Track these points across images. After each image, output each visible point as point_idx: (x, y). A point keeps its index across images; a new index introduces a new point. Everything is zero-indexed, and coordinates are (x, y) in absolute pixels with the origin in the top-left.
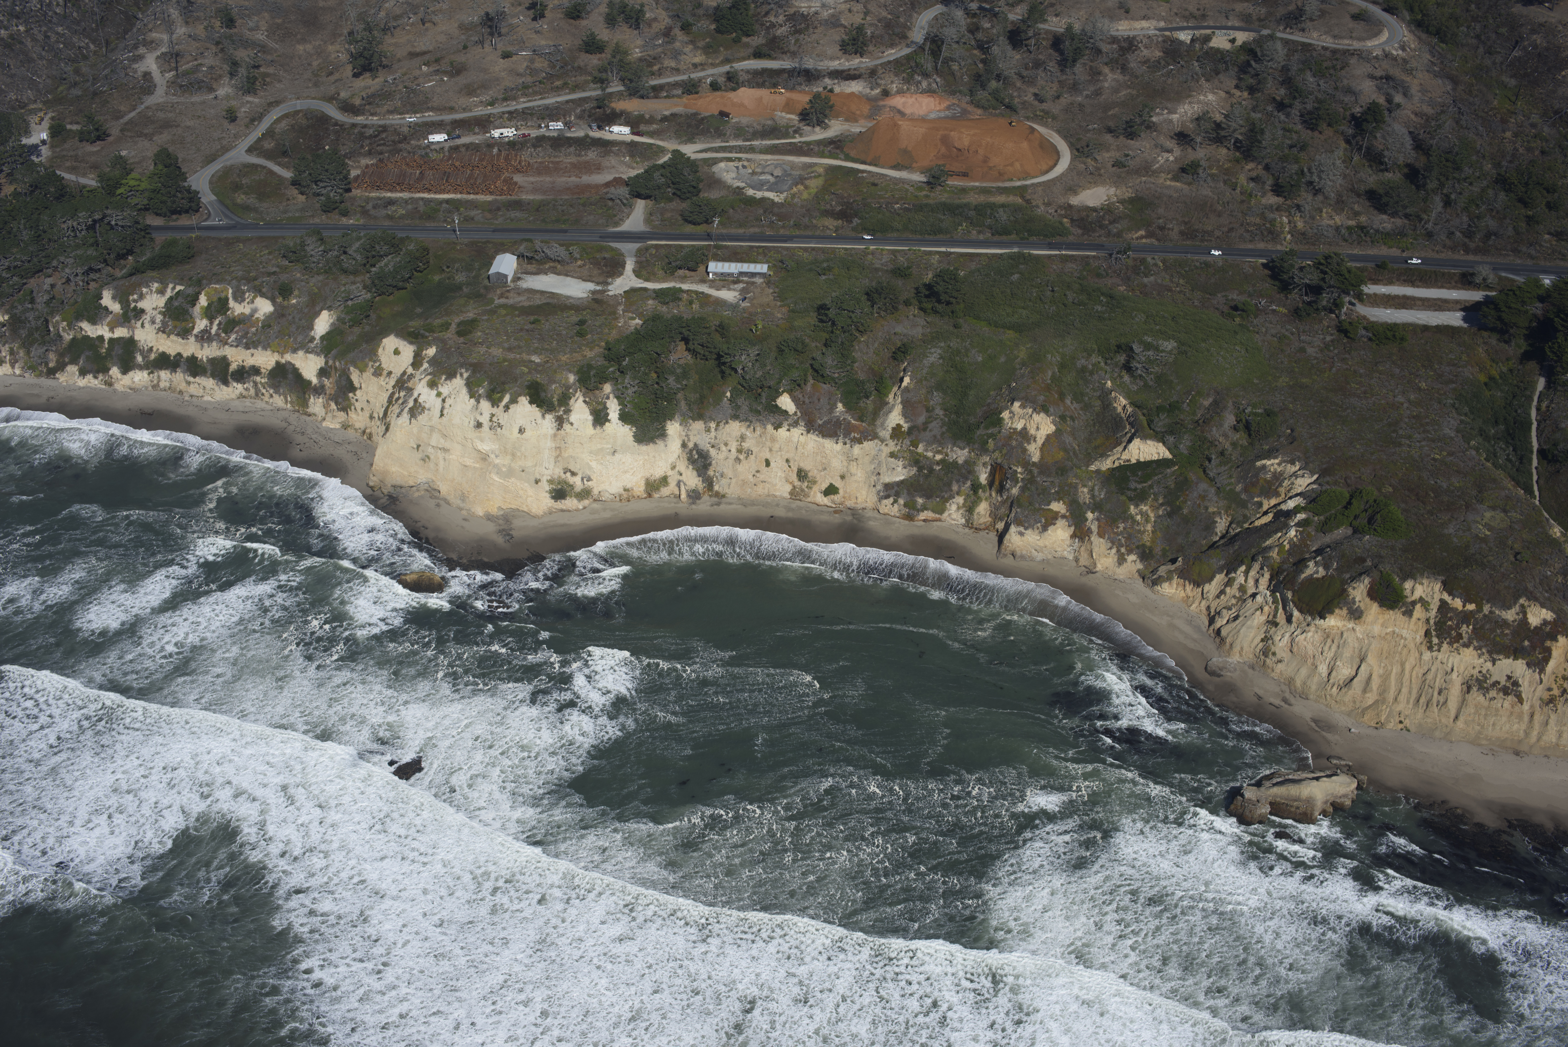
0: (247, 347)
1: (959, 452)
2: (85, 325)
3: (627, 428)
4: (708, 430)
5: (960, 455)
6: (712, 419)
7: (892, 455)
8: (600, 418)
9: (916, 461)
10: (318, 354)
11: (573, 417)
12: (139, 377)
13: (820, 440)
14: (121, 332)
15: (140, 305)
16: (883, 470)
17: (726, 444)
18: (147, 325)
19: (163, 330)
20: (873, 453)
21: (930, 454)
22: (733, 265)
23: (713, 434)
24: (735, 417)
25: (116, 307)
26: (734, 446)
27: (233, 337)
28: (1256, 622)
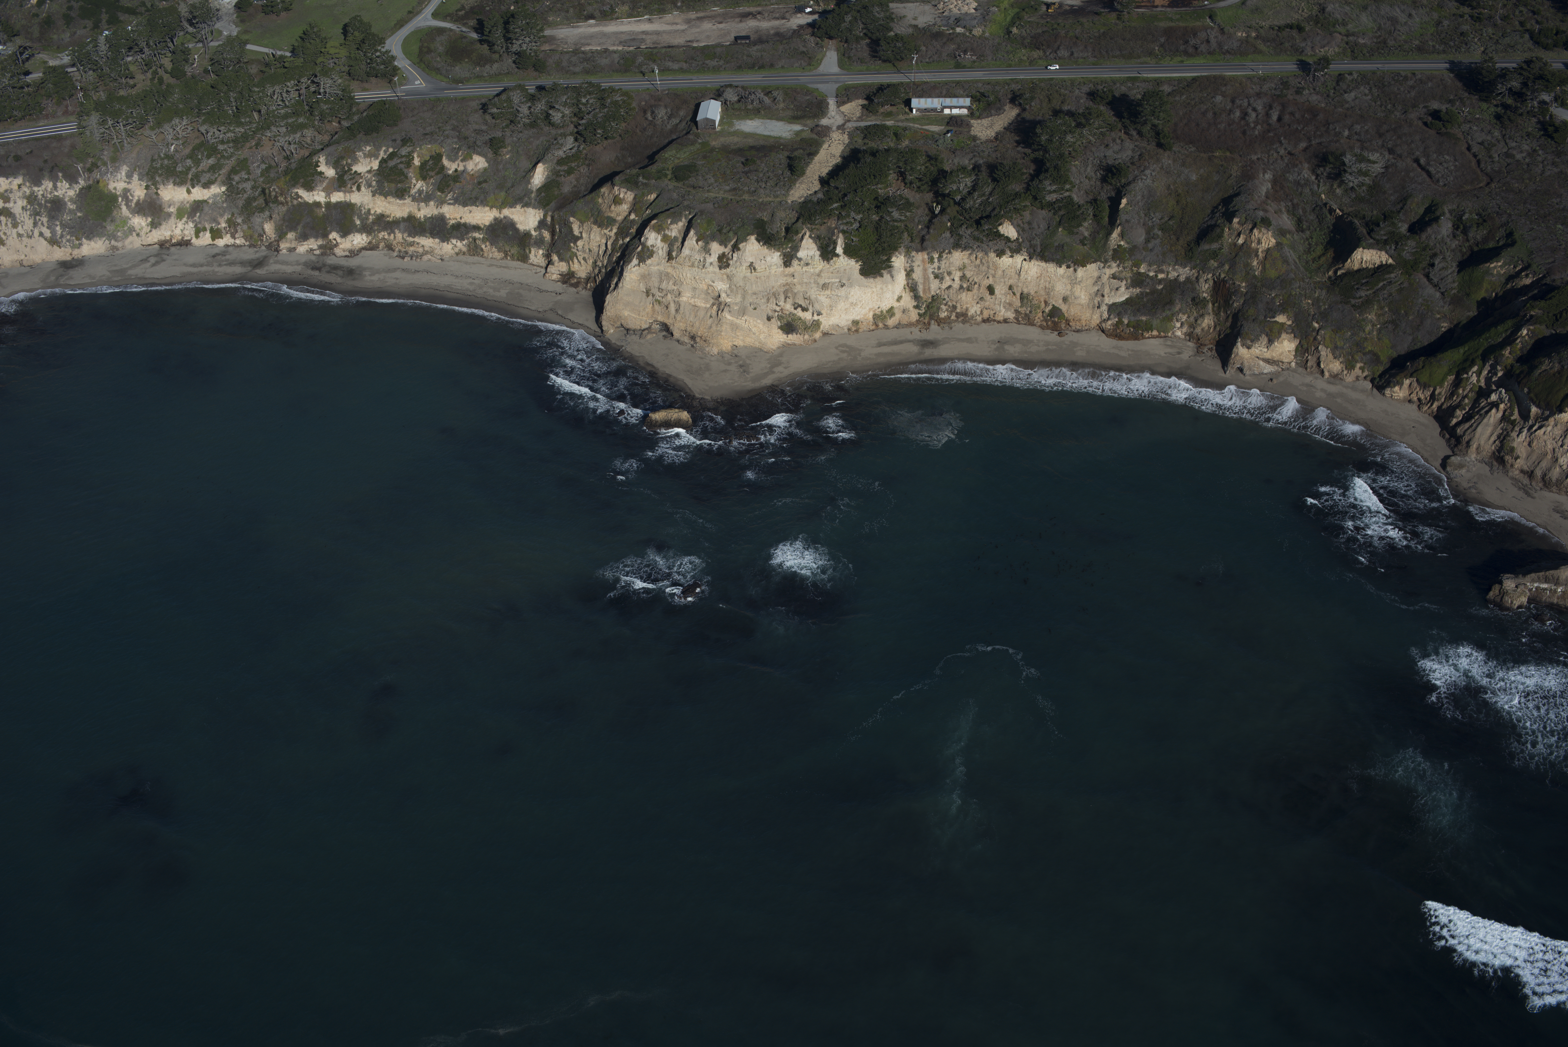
0: (465, 205)
1: (1181, 270)
2: (302, 192)
3: (852, 262)
4: (931, 260)
5: (1182, 273)
6: (934, 249)
7: (1114, 277)
8: (827, 253)
9: (1138, 280)
10: (534, 207)
11: (800, 254)
12: (359, 240)
13: (1043, 264)
14: (337, 197)
15: (355, 168)
16: (1106, 291)
17: (949, 273)
18: (363, 189)
19: (380, 191)
20: (1096, 274)
21: (1152, 274)
22: (936, 100)
23: (936, 265)
24: (957, 246)
25: (330, 172)
26: (957, 275)
27: (450, 196)
28: (1492, 420)
